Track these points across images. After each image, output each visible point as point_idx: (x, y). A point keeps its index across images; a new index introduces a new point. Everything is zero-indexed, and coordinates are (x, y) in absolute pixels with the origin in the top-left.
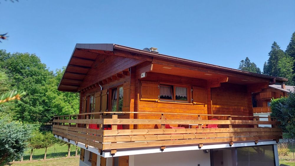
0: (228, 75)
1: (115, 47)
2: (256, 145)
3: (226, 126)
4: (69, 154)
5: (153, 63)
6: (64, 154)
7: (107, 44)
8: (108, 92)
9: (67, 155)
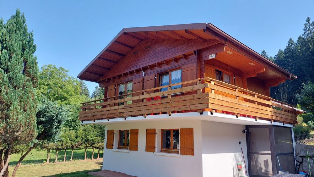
0: (265, 66)
1: (209, 26)
2: (284, 126)
3: (268, 106)
4: (48, 160)
5: (226, 45)
6: (42, 161)
7: (193, 24)
8: (155, 77)
9: (45, 161)
